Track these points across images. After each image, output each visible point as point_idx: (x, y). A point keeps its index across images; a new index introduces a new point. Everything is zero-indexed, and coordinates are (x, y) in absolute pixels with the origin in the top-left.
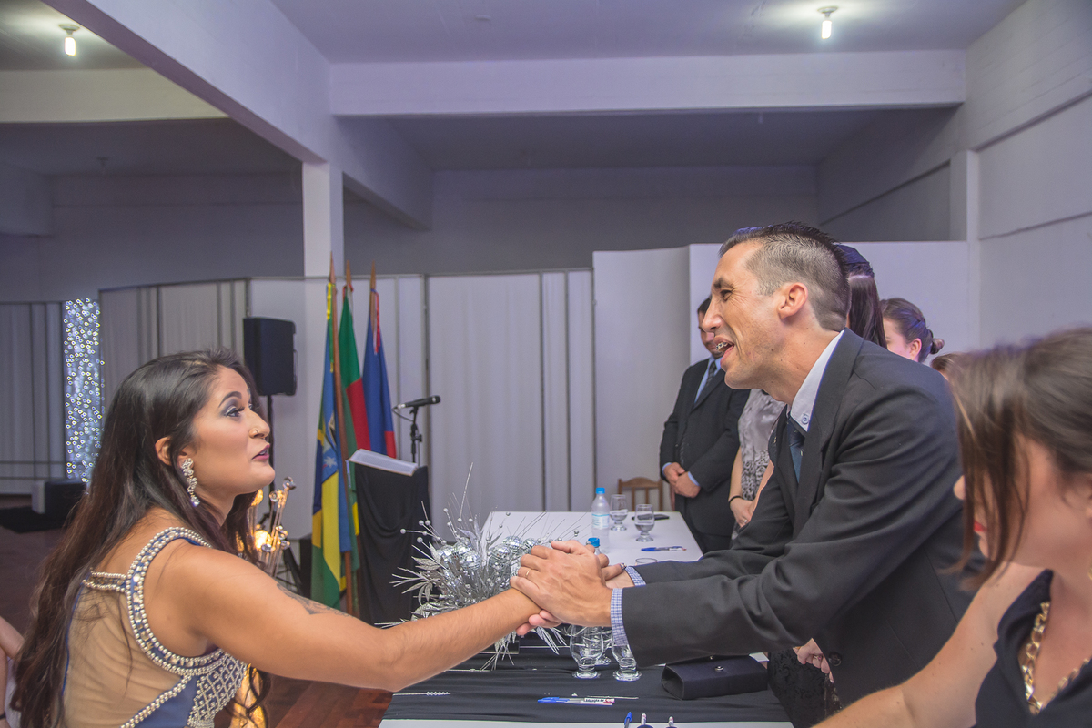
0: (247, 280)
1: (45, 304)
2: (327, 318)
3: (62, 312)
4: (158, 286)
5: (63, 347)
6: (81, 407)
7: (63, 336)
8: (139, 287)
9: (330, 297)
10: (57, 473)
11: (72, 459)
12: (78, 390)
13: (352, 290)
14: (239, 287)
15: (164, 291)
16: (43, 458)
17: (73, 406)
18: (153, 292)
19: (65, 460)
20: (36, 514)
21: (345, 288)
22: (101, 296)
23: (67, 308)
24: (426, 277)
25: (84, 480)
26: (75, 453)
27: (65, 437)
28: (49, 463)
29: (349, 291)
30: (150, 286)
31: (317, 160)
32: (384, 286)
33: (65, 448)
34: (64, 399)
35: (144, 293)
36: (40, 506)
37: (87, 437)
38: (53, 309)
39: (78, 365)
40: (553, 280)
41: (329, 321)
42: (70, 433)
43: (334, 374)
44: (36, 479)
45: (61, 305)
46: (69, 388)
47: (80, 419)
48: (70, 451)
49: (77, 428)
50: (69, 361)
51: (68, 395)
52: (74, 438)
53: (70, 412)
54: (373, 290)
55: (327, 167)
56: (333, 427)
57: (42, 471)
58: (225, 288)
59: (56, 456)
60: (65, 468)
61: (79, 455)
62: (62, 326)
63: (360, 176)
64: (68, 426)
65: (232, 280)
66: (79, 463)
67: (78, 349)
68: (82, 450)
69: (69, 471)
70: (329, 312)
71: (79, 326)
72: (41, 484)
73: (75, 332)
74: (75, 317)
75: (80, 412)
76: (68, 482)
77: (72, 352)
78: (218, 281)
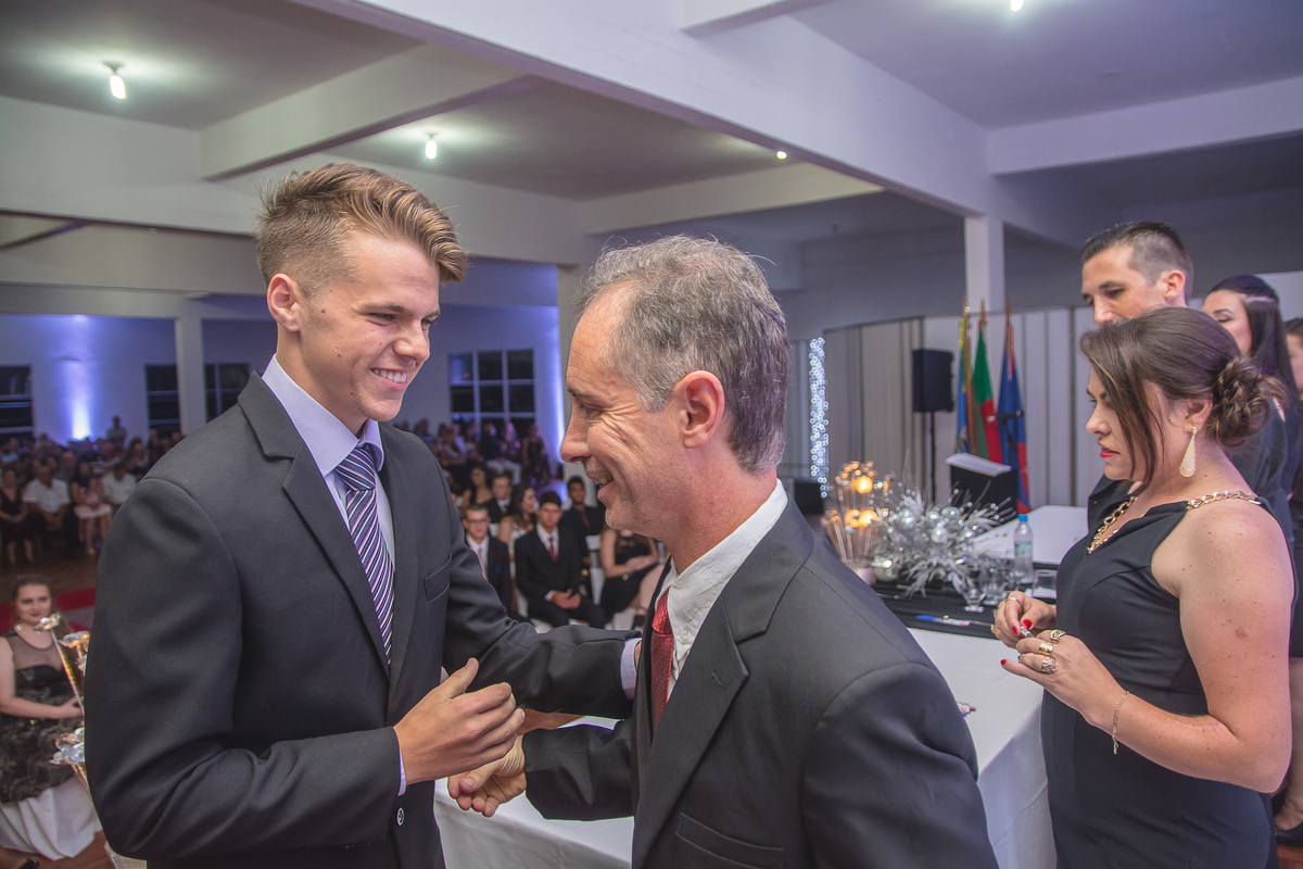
0: (921, 319)
3: (809, 350)
5: (809, 377)
7: (809, 368)
8: (849, 328)
9: (962, 329)
10: (805, 474)
11: (814, 463)
14: (916, 324)
15: (865, 330)
16: (796, 462)
17: (815, 422)
18: (857, 331)
19: (811, 463)
21: (980, 323)
22: (826, 333)
23: (811, 345)
24: (1072, 309)
26: (816, 459)
27: (810, 445)
28: (800, 466)
29: (983, 325)
30: (853, 327)
32: (1035, 319)
33: (811, 455)
34: (810, 417)
35: (850, 335)
38: (803, 346)
42: (813, 444)
43: (966, 395)
44: (790, 477)
45: (808, 342)
46: (813, 408)
48: (813, 457)
50: (814, 387)
52: (815, 448)
54: (1008, 324)
55: (986, 221)
57: (795, 473)
58: (906, 325)
59: (805, 461)
60: (810, 470)
62: (808, 360)
65: (910, 319)
68: (820, 456)
69: (812, 473)
72: (791, 481)
74: (814, 352)
76: (811, 481)
77: (813, 380)
78: (901, 320)
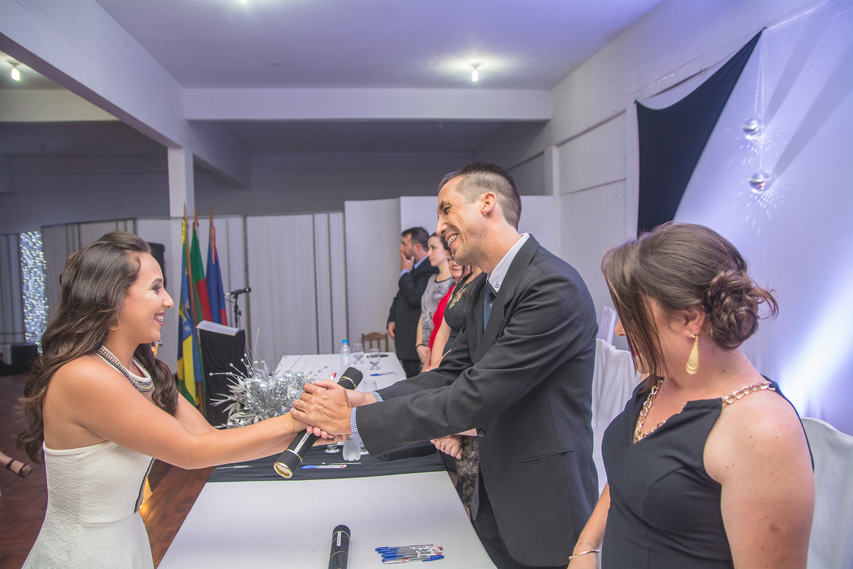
0: (134, 220)
1: (7, 235)
2: (183, 242)
3: (19, 240)
4: (79, 224)
5: (20, 262)
6: (33, 299)
7: (20, 255)
8: (67, 225)
9: (184, 229)
10: (19, 339)
11: (28, 330)
12: (30, 288)
13: (198, 225)
14: (130, 223)
15: (83, 227)
16: (10, 330)
17: (28, 298)
18: (76, 227)
19: (24, 331)
20: (6, 366)
21: (194, 224)
22: (43, 229)
23: (22, 237)
24: (245, 217)
25: (37, 343)
26: (30, 327)
27: (23, 317)
28: (14, 333)
29: (196, 225)
30: (73, 224)
31: (177, 147)
32: (219, 223)
33: (24, 324)
34: (22, 294)
35: (70, 228)
36: (8, 360)
37: (38, 317)
38: (13, 239)
39: (30, 272)
40: (321, 218)
41: (184, 244)
42: (26, 315)
43: (188, 276)
44: (5, 343)
45: (18, 236)
46: (25, 287)
47: (33, 306)
48: (27, 326)
49: (31, 311)
50: (25, 270)
51: (24, 291)
52: (29, 318)
53: (26, 302)
54: (211, 225)
55: (183, 150)
56: (188, 307)
57: (10, 339)
58: (121, 224)
59: (18, 329)
60: (24, 336)
61: (33, 328)
62: (19, 249)
63: (204, 156)
64: (25, 311)
65: (125, 220)
66: (34, 333)
67: (30, 262)
68: (35, 325)
69: (27, 338)
70: (184, 238)
71: (30, 249)
72: (9, 347)
73: (28, 253)
74: (27, 243)
75: (33, 301)
76: (26, 345)
77: (26, 264)
78: (117, 220)
